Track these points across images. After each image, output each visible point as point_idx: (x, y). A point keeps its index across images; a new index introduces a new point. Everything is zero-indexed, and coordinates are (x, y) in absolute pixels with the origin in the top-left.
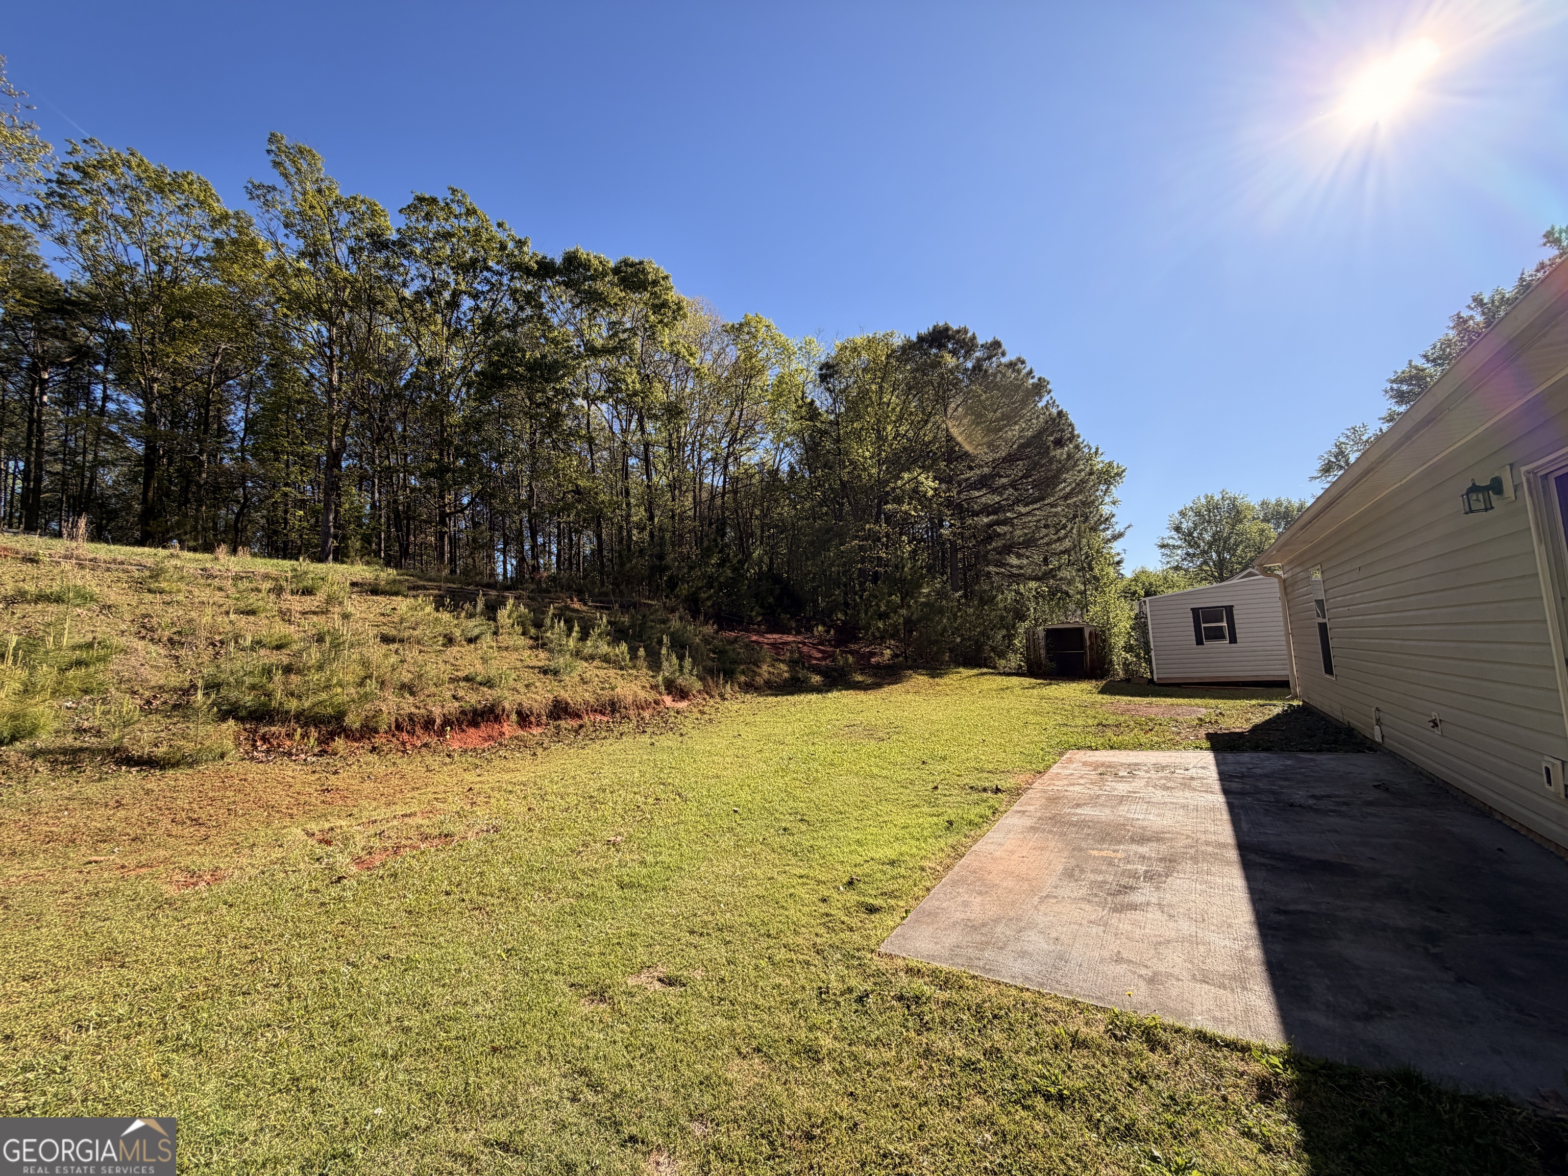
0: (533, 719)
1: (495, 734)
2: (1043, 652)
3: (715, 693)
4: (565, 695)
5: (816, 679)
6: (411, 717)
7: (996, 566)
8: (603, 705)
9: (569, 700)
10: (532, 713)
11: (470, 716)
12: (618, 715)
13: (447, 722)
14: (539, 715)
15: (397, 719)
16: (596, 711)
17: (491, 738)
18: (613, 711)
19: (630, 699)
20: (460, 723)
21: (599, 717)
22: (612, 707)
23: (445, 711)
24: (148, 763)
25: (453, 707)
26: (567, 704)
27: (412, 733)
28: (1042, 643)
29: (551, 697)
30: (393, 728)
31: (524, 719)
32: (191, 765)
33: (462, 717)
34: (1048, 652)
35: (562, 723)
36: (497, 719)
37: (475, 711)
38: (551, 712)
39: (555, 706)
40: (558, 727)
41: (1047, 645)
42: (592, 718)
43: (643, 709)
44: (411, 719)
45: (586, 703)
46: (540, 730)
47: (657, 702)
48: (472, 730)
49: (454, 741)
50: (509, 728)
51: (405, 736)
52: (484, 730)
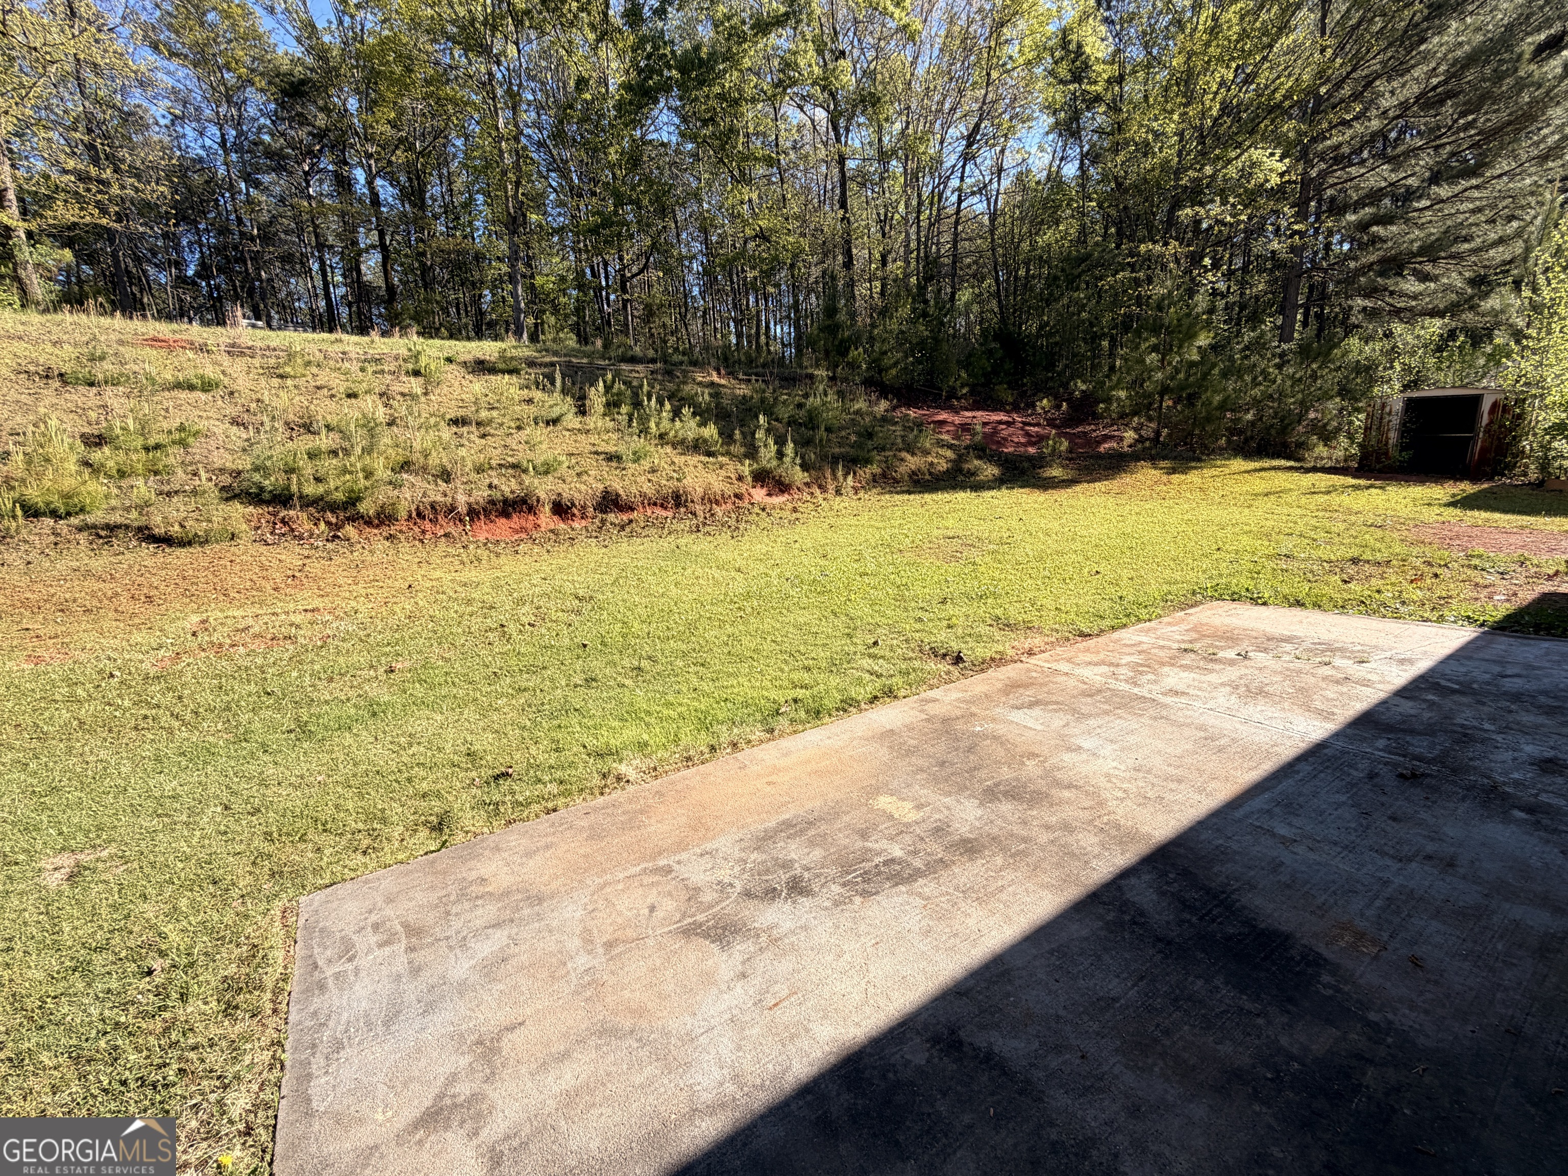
0: (575, 511)
1: (530, 525)
2: (1393, 436)
3: (831, 487)
4: (617, 486)
5: (990, 471)
6: (433, 506)
7: (1367, 296)
8: (665, 498)
9: (621, 492)
10: (573, 504)
11: (500, 506)
12: (683, 510)
13: (473, 513)
14: (584, 507)
15: (418, 509)
16: (655, 504)
17: (523, 529)
18: (678, 505)
19: (700, 491)
20: (487, 513)
21: (659, 512)
22: (678, 500)
23: (472, 500)
24: (167, 541)
25: (481, 495)
26: (618, 495)
27: (434, 521)
28: (1395, 421)
29: (601, 487)
30: (414, 514)
31: (561, 509)
32: (201, 544)
33: (489, 507)
34: (1402, 434)
35: (611, 517)
36: (531, 510)
37: (505, 501)
38: (599, 504)
39: (604, 498)
40: (603, 521)
41: (1403, 424)
42: (649, 513)
43: (717, 503)
44: (433, 507)
45: (643, 495)
46: (584, 523)
47: (738, 496)
48: (503, 520)
49: (483, 531)
50: (546, 518)
51: (428, 525)
52: (516, 521)
